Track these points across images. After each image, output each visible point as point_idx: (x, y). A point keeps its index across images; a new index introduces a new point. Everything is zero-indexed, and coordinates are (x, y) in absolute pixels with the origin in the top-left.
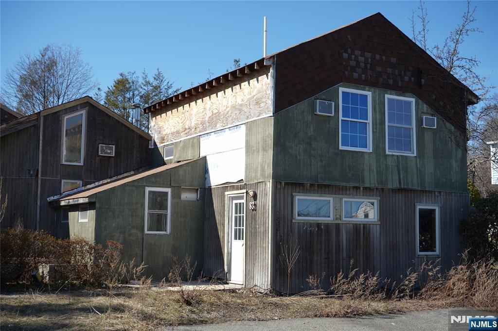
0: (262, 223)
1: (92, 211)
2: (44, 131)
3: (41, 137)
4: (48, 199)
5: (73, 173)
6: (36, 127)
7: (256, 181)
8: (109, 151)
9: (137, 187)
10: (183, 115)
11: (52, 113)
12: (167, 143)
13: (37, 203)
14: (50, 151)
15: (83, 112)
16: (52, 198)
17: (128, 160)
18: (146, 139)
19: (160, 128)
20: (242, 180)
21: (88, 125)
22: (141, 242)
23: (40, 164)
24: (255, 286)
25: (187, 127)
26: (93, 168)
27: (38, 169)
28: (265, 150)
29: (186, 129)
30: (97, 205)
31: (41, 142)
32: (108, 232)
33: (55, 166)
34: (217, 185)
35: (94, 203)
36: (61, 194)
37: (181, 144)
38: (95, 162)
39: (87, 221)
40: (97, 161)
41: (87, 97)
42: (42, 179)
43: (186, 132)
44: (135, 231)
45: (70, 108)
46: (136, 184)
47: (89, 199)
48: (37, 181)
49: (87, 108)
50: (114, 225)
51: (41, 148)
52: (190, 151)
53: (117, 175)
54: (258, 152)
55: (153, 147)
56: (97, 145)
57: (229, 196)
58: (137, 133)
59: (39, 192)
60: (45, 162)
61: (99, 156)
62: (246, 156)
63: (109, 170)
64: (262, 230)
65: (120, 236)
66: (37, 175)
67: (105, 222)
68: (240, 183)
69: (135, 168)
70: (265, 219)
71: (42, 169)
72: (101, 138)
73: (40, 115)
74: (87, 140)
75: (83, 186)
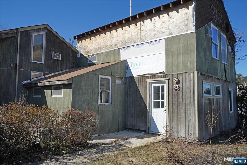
0: (186, 98)
1: (68, 90)
2: (20, 41)
3: (19, 44)
4: (23, 82)
5: (38, 68)
6: (15, 38)
7: (179, 72)
8: (58, 57)
9: (95, 75)
10: (105, 38)
11: (26, 31)
12: (91, 54)
13: (16, 85)
14: (24, 53)
15: (44, 33)
16: (25, 82)
17: (67, 63)
18: (75, 52)
19: (85, 47)
20: (164, 72)
21: (46, 41)
22: (97, 110)
23: (18, 61)
24: (181, 137)
25: (108, 44)
26: (49, 66)
27: (16, 64)
28: (186, 53)
29: (107, 46)
30: (73, 86)
31: (19, 47)
32: (79, 104)
33: (27, 63)
34: (137, 76)
35: (71, 84)
36: (31, 80)
37: (104, 54)
38: (50, 62)
39: (62, 96)
40: (51, 62)
41: (46, 25)
42: (19, 70)
43: (107, 47)
44: (94, 103)
45: (36, 29)
46: (94, 72)
47: (68, 82)
48: (16, 71)
49: (46, 31)
50: (83, 99)
51: (18, 51)
52: (112, 57)
53: (62, 71)
54: (180, 54)
55: (79, 57)
56: (51, 53)
57: (149, 82)
58: (71, 49)
59: (17, 78)
60: (21, 60)
61: (52, 59)
62: (166, 58)
63: (58, 67)
64: (187, 103)
65: (86, 107)
66: (16, 67)
67: (78, 98)
68: (161, 74)
69: (70, 67)
70: (189, 96)
71: (19, 64)
72: (53, 49)
73: (18, 30)
74: (46, 49)
75: (43, 76)
